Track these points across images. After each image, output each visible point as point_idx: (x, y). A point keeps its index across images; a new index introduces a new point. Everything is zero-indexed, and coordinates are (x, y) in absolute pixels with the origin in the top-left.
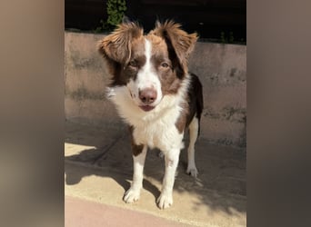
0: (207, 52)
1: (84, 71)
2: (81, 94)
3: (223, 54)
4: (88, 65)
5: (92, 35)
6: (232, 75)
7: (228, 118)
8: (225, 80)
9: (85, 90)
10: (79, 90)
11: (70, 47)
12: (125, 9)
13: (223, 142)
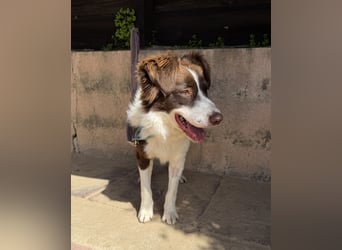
0: (230, 61)
1: (95, 94)
2: (93, 121)
3: (250, 61)
4: (98, 88)
5: (100, 53)
6: (264, 88)
7: (264, 146)
8: (255, 95)
9: (96, 117)
10: (90, 117)
11: (79, 68)
12: (134, 19)
13: (260, 177)
